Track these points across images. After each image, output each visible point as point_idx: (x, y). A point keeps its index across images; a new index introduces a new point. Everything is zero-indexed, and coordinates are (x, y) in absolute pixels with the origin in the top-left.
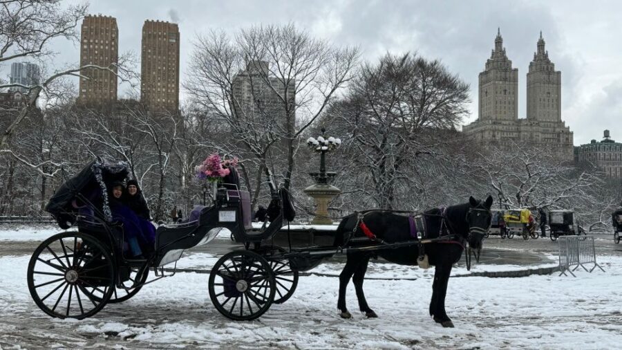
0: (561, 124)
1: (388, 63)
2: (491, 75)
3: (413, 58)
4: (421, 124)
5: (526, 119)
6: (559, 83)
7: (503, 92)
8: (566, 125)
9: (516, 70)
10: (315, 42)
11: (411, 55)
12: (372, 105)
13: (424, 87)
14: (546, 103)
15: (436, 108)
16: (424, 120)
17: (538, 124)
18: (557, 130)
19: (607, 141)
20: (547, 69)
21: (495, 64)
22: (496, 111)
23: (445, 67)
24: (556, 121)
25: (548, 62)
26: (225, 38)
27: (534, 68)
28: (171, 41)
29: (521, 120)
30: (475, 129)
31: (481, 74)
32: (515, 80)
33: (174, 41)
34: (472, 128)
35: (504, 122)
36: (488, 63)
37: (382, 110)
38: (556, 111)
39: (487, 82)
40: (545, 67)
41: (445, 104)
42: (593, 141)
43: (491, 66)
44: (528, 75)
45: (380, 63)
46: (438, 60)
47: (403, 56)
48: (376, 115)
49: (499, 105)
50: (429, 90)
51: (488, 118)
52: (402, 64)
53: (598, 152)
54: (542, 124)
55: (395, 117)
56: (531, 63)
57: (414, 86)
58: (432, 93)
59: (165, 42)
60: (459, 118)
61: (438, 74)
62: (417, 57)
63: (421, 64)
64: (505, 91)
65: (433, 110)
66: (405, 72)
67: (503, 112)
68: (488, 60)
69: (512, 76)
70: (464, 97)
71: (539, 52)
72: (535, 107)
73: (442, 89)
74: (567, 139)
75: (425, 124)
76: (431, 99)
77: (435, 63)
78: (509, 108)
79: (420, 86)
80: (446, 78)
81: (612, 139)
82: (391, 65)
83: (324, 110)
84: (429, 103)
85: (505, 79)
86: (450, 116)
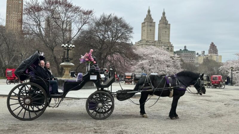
0: (169, 43)
1: (104, 17)
2: (146, 24)
3: (113, 16)
4: (116, 41)
5: (157, 41)
6: (169, 28)
7: (150, 30)
8: (171, 44)
9: (155, 23)
10: (76, 7)
11: (112, 15)
12: (97, 33)
13: (117, 27)
14: (165, 35)
15: (121, 35)
16: (117, 39)
17: (162, 43)
18: (168, 45)
19: (185, 50)
20: (166, 23)
21: (147, 20)
22: (147, 38)
23: (125, 20)
24: (168, 42)
25: (166, 20)
26: (37, 3)
27: (161, 22)
28: (19, 2)
29: (155, 41)
30: (140, 44)
31: (142, 23)
32: (154, 26)
33: (21, 2)
34: (139, 43)
35: (150, 42)
36: (145, 19)
37: (101, 35)
38: (168, 38)
39: (144, 26)
40: (165, 22)
41: (125, 34)
42: (181, 50)
43: (146, 20)
44: (159, 24)
45: (100, 17)
46: (123, 18)
47: (109, 15)
48: (98, 36)
49: (148, 35)
50: (119, 29)
51: (145, 40)
52: (109, 18)
53: (182, 54)
54: (163, 43)
55: (106, 38)
56: (160, 20)
57: (113, 27)
58: (120, 29)
59: (17, 2)
60: (129, 39)
61: (122, 22)
62: (114, 15)
63: (116, 18)
64: (151, 30)
65: (120, 36)
66: (110, 21)
67: (150, 38)
68: (145, 18)
69: (153, 24)
70: (131, 32)
71: (163, 16)
72: (161, 37)
73: (123, 28)
74: (172, 49)
75: (117, 41)
76: (119, 32)
77: (121, 18)
78: (152, 37)
79: (115, 26)
80: (125, 24)
81: (187, 49)
82: (104, 18)
83: (78, 34)
84: (119, 33)
85: (151, 26)
86: (126, 39)
